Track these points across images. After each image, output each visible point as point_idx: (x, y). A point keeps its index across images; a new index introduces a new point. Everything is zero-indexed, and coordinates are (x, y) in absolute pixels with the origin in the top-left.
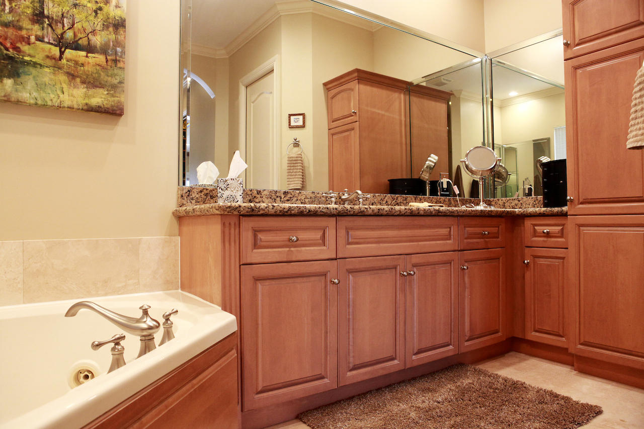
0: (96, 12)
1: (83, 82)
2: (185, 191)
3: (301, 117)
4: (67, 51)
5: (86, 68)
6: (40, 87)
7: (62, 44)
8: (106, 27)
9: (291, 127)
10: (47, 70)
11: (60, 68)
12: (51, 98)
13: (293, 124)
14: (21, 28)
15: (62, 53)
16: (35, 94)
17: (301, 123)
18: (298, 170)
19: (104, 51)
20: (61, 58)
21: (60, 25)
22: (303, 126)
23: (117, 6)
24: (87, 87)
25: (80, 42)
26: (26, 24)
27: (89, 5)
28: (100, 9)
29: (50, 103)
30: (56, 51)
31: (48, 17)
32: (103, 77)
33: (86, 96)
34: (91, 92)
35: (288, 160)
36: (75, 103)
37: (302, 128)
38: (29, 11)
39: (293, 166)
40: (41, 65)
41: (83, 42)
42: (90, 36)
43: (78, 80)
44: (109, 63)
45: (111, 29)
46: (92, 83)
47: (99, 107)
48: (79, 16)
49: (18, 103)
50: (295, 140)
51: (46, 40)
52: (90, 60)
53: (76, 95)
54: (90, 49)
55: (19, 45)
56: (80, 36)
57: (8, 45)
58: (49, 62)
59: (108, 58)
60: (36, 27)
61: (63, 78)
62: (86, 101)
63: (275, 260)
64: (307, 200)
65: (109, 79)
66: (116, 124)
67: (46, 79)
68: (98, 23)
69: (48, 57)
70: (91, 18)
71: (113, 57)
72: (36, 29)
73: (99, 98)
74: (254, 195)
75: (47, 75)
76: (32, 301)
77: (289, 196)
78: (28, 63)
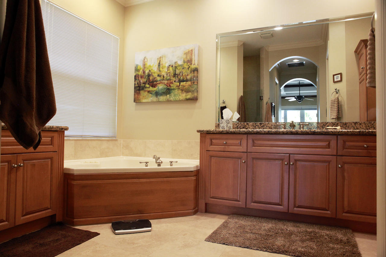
0: (188, 68)
1: (185, 92)
2: (217, 124)
3: (339, 76)
4: (181, 83)
5: (186, 87)
6: (175, 95)
7: (180, 81)
8: (191, 72)
9: (334, 82)
10: (176, 90)
11: (179, 89)
12: (177, 98)
13: (336, 80)
14: (171, 80)
15: (180, 84)
16: (174, 98)
17: (339, 79)
18: (335, 108)
19: (190, 80)
20: (180, 85)
21: (179, 76)
22: (341, 80)
23: (194, 64)
24: (186, 93)
25: (184, 79)
26: (172, 78)
27: (187, 67)
28: (189, 67)
29: (177, 100)
30: (178, 84)
31: (177, 74)
32: (191, 89)
33: (186, 96)
34: (187, 94)
35: (331, 102)
36: (183, 99)
37: (340, 82)
38: (173, 74)
39: (333, 105)
40: (175, 89)
41: (185, 79)
42: (187, 77)
43: (184, 91)
44: (192, 84)
45: (192, 73)
46: (187, 91)
47: (189, 98)
48: (184, 71)
49: (171, 101)
50: (336, 90)
51: (176, 81)
52: (187, 84)
53: (183, 96)
54: (187, 81)
55: (170, 85)
56: (184, 77)
57: (168, 85)
58: (177, 88)
59: (192, 82)
60: (174, 78)
61: (180, 91)
62: (186, 97)
63: (218, 150)
64: (272, 127)
65: (192, 89)
66: (196, 103)
67: (176, 93)
68: (189, 72)
69: (177, 86)
70: (187, 71)
71: (193, 82)
72: (174, 79)
73: (189, 96)
74: (245, 125)
75: (176, 92)
76: (173, 158)
77: (263, 125)
78: (172, 89)
